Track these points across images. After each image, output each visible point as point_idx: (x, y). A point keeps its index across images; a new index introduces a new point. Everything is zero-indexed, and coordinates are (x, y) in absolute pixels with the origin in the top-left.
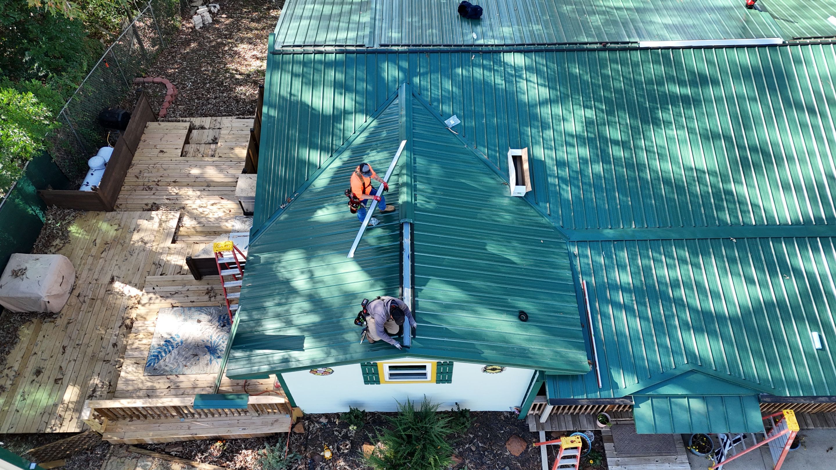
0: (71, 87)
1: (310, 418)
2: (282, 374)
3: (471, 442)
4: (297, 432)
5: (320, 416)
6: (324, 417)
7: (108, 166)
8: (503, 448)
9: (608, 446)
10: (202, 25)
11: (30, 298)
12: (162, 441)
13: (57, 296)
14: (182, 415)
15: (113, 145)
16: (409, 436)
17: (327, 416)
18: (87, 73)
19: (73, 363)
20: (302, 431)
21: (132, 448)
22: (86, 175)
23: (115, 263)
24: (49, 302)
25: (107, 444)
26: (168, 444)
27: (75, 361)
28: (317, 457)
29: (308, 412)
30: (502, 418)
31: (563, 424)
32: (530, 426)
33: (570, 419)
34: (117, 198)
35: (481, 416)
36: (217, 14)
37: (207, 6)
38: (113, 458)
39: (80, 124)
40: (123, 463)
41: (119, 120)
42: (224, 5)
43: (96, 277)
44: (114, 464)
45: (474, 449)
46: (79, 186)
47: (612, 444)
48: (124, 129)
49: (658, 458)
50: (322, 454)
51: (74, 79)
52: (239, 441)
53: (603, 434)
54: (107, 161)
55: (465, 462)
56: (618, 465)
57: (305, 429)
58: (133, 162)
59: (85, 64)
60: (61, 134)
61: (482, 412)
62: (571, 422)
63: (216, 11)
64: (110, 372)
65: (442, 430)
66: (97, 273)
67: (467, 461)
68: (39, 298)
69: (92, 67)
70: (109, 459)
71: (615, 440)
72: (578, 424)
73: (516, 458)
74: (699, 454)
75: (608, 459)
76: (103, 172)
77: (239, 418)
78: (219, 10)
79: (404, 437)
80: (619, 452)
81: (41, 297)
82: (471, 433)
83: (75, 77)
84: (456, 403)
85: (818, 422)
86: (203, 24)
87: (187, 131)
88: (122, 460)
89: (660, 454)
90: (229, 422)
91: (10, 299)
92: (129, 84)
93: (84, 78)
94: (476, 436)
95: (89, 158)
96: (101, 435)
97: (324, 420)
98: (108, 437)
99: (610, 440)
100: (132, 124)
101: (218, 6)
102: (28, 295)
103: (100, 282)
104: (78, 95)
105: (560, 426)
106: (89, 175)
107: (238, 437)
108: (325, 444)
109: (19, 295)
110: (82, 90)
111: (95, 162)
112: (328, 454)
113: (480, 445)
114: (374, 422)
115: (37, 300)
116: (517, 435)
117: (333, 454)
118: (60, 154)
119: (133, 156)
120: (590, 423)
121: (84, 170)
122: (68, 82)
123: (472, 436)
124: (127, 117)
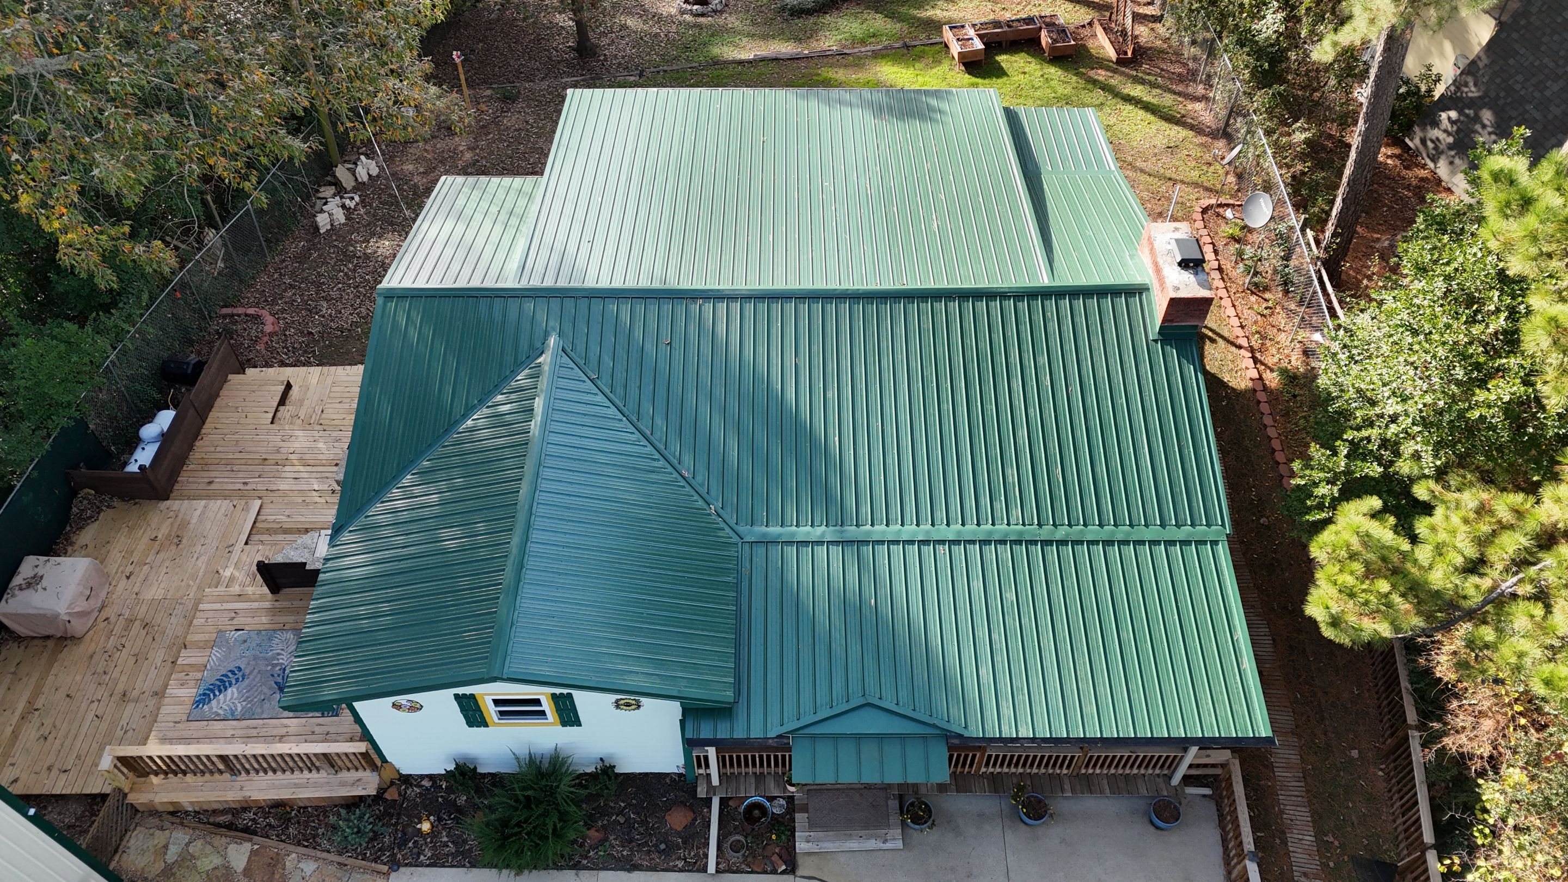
0: (123, 329)
1: (407, 780)
2: (354, 704)
3: (621, 812)
4: (389, 798)
5: (422, 777)
6: (427, 779)
7: (166, 438)
8: (662, 820)
9: (800, 817)
10: (329, 227)
11: (44, 615)
12: (205, 808)
13: (83, 614)
14: (232, 770)
15: (176, 407)
16: (528, 798)
17: (431, 777)
18: (148, 307)
19: (96, 703)
20: (396, 797)
21: (165, 816)
22: (135, 448)
23: (165, 570)
24: (69, 622)
25: (134, 810)
26: (214, 812)
27: (99, 701)
28: (410, 830)
29: (404, 771)
30: (668, 781)
31: (742, 788)
32: (699, 789)
33: (753, 781)
34: (176, 481)
35: (640, 779)
36: (355, 210)
37: (342, 198)
38: (138, 828)
39: (132, 379)
40: (152, 835)
41: (189, 371)
42: (367, 195)
43: (136, 589)
44: (141, 837)
45: (622, 821)
46: (126, 464)
47: (806, 815)
48: (193, 383)
49: (862, 833)
50: (419, 826)
51: (129, 319)
52: (310, 809)
53: (796, 802)
54: (165, 430)
55: (608, 838)
56: (808, 842)
57: (400, 794)
58: (203, 431)
59: (145, 297)
60: (104, 392)
61: (640, 774)
62: (753, 786)
63: (352, 205)
64: (144, 717)
65: (572, 789)
66: (138, 584)
67: (612, 838)
68: (56, 616)
69: (156, 299)
70: (135, 829)
71: (811, 809)
72: (762, 788)
73: (678, 834)
74: (912, 825)
75: (797, 834)
76: (157, 445)
77: (309, 776)
78: (357, 204)
79: (522, 798)
80: (812, 826)
81: (60, 614)
82: (623, 802)
83: (130, 315)
84: (601, 759)
85: (1078, 787)
86: (332, 225)
87: (283, 387)
88: (152, 831)
89: (866, 827)
90: (296, 781)
91: (16, 617)
92: (211, 318)
93: (142, 315)
94: (629, 805)
95: (142, 426)
96: (125, 795)
97: (426, 783)
98: (133, 798)
99: (805, 809)
100: (205, 378)
101: (357, 198)
102: (41, 612)
103: (141, 597)
104: (133, 337)
105: (738, 790)
106: (139, 450)
107: (308, 804)
108: (424, 814)
109: (31, 611)
110: (138, 331)
111: (150, 431)
112: (426, 827)
113: (632, 816)
114: (494, 785)
115: (53, 619)
116: (683, 803)
117: (433, 826)
118: (102, 420)
119: (204, 423)
120: (779, 786)
121: (134, 442)
122: (121, 323)
123: (623, 805)
124: (200, 366)
